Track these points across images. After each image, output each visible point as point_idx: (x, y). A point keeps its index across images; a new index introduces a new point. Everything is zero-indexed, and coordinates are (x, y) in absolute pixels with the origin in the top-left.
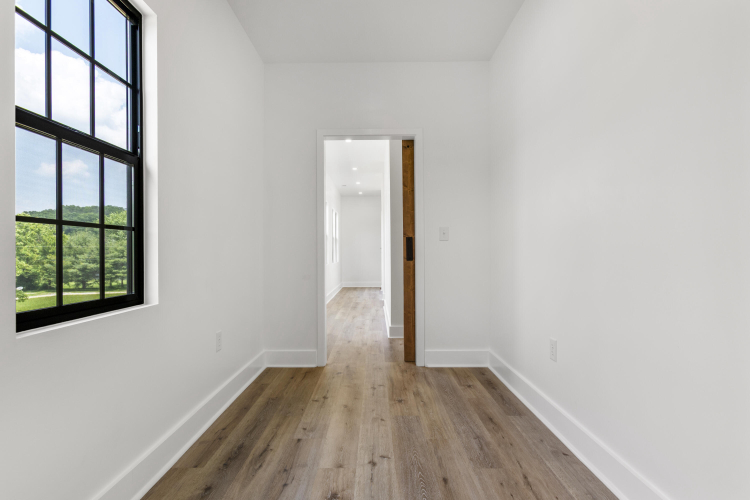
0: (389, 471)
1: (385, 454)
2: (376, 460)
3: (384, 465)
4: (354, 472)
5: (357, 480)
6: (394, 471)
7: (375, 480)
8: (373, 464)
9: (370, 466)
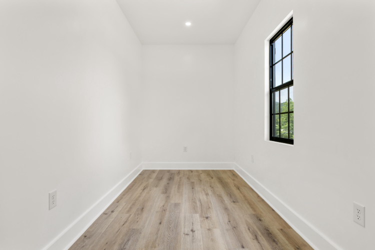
0: (185, 228)
1: (186, 236)
2: (191, 233)
3: (187, 230)
4: (201, 227)
5: (199, 224)
6: (183, 227)
7: (191, 223)
8: (192, 231)
9: (194, 230)
